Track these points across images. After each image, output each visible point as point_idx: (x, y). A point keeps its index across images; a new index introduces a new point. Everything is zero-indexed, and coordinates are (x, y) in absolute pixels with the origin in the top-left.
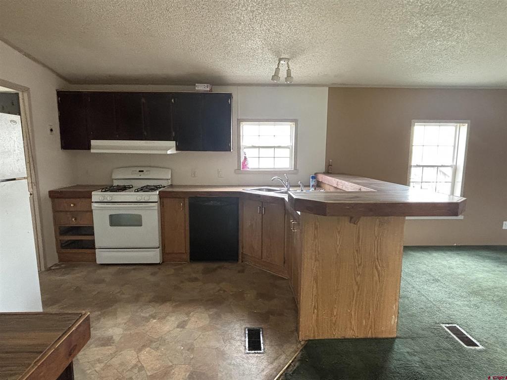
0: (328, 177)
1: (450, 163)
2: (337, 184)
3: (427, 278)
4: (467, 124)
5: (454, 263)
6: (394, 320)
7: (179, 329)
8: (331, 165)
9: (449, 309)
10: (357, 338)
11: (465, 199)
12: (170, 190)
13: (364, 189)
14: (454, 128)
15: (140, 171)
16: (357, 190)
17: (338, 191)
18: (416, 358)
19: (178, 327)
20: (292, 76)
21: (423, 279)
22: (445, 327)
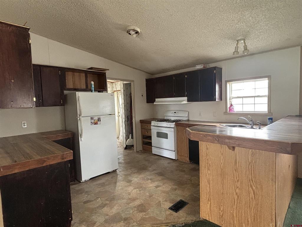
7: (154, 188)
12: (187, 123)
15: (175, 113)
19: (155, 187)
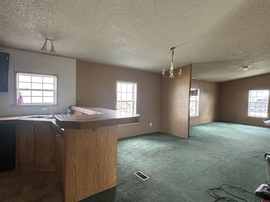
0: (78, 108)
1: (131, 100)
2: (84, 111)
3: (126, 153)
4: (136, 84)
5: (136, 143)
6: (115, 177)
8: (79, 101)
9: (136, 165)
10: (98, 193)
11: (139, 115)
13: (98, 113)
14: (132, 85)
16: (95, 114)
17: (84, 115)
18: (126, 193)
20: (55, 50)
21: (125, 154)
22: (135, 174)
